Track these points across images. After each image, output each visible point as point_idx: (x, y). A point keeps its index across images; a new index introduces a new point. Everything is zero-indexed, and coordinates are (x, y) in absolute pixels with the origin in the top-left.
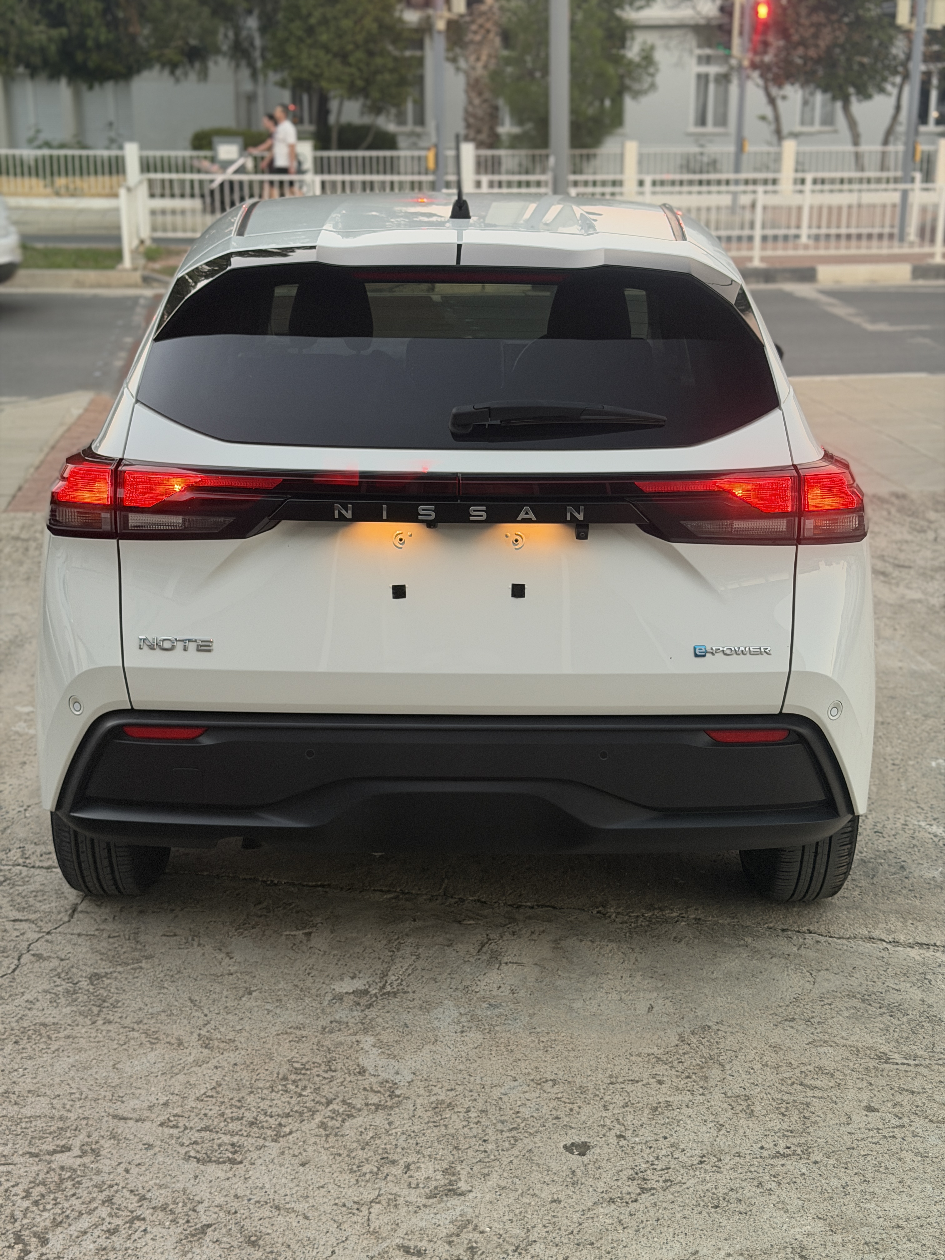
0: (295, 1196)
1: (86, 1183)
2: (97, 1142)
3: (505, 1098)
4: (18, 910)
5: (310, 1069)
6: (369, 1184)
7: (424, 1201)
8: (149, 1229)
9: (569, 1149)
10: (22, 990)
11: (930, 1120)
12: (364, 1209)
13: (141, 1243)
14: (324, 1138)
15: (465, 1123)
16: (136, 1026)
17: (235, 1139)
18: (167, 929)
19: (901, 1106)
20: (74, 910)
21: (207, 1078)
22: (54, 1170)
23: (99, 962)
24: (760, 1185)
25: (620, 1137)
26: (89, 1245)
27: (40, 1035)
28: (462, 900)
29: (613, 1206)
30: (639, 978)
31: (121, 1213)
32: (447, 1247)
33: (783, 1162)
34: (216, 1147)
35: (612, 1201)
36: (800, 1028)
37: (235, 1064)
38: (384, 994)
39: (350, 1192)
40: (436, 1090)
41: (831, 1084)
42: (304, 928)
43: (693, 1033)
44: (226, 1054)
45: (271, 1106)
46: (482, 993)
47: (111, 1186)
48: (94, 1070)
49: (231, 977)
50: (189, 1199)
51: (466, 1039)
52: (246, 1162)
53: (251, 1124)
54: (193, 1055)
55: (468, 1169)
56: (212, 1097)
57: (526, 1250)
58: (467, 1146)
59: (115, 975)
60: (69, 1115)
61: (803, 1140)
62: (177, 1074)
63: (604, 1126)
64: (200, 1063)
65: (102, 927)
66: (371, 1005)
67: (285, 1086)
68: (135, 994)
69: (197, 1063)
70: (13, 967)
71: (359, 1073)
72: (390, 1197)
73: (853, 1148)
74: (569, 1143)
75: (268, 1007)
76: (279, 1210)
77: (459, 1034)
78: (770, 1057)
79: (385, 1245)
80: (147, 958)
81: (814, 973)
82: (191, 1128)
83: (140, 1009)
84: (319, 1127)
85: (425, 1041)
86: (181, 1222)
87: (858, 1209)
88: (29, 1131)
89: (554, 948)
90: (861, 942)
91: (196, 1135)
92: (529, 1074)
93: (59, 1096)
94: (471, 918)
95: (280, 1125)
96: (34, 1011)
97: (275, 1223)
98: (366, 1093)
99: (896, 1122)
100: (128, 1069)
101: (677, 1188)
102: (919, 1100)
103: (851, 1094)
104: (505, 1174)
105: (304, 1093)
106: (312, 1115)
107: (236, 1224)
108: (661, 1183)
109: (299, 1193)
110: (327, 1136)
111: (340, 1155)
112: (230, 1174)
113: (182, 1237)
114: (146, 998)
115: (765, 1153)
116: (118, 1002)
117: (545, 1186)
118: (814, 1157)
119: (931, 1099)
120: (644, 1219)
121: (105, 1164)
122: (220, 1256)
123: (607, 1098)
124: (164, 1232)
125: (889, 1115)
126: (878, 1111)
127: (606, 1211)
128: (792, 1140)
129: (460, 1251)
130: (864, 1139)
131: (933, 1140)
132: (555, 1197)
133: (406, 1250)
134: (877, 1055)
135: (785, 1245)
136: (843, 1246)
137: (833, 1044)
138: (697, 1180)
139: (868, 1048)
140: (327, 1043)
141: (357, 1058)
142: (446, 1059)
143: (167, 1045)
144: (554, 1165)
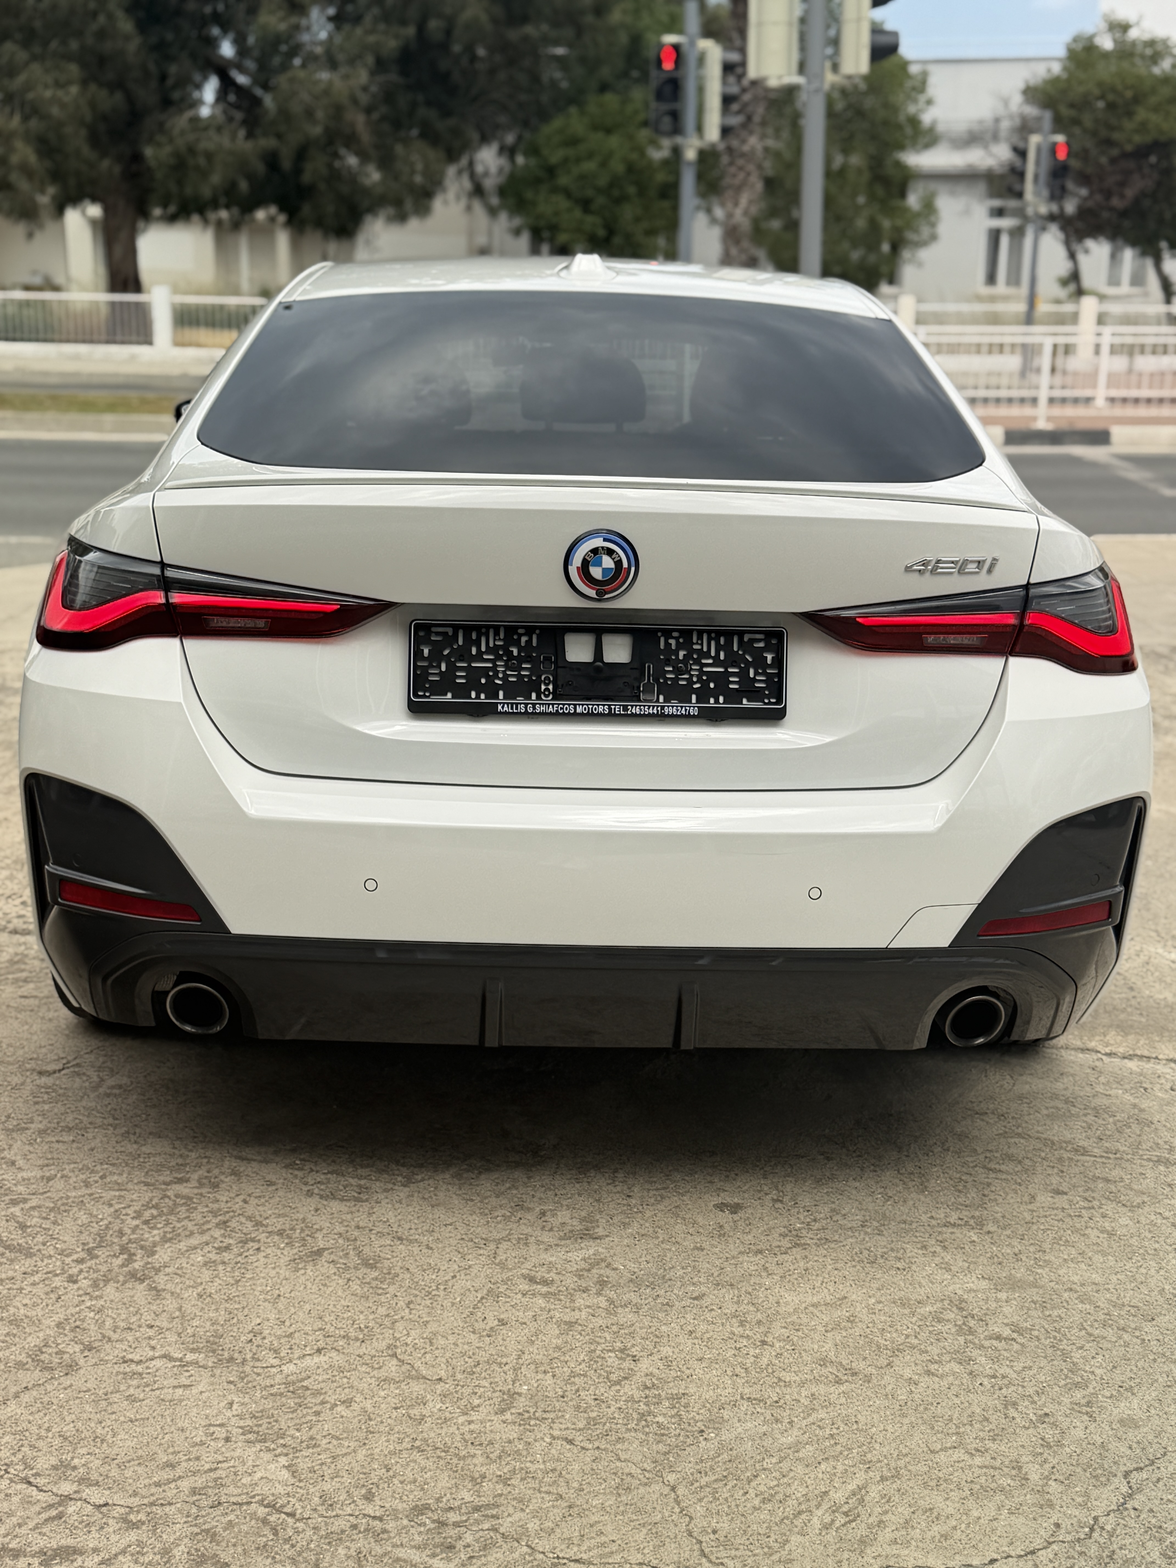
0: (420, 1231)
1: (201, 1209)
2: (216, 1177)
3: (656, 1163)
6: (500, 1226)
7: (557, 1241)
8: (262, 1248)
9: (720, 1208)
11: (1124, 1205)
12: (492, 1246)
13: (254, 1258)
14: (457, 1187)
15: (610, 1182)
17: (362, 1182)
19: (1093, 1191)
22: (169, 1197)
24: (924, 1248)
25: (777, 1202)
26: (197, 1258)
29: (760, 1256)
31: (234, 1234)
32: (576, 1279)
33: (953, 1230)
34: (341, 1187)
35: (760, 1252)
36: (991, 1121)
39: (478, 1230)
41: (1017, 1169)
44: (362, 1113)
47: (227, 1213)
50: (307, 1227)
51: (622, 1113)
52: (371, 1201)
53: (381, 1171)
54: (327, 1112)
55: (608, 1218)
57: (660, 1286)
58: (610, 1200)
60: (190, 1154)
61: (977, 1214)
64: (334, 1119)
66: (523, 1081)
69: (331, 1120)
72: (522, 1236)
73: (1033, 1223)
74: (720, 1203)
76: (402, 1240)
77: (614, 1109)
79: (509, 1274)
81: (1015, 1077)
82: (318, 1171)
85: (577, 1113)
86: (297, 1245)
87: (1029, 1273)
88: (147, 1165)
91: (322, 1177)
95: (412, 1173)
97: (396, 1250)
98: (507, 1152)
99: (1084, 1204)
101: (832, 1245)
102: (1112, 1187)
103: (1039, 1179)
105: (441, 1149)
106: (448, 1167)
107: (354, 1249)
108: (815, 1241)
109: (424, 1228)
110: (461, 1185)
111: (472, 1200)
112: (354, 1209)
113: (297, 1257)
115: (934, 1222)
117: (689, 1237)
118: (987, 1228)
119: (1128, 1188)
121: (223, 1195)
122: (335, 1274)
123: (767, 1168)
124: (279, 1252)
125: (1078, 1198)
126: (1066, 1194)
127: (752, 1259)
128: (964, 1213)
129: (589, 1283)
130: (1046, 1216)
131: (1124, 1221)
132: (698, 1245)
133: (532, 1280)
134: (1073, 1148)
135: (942, 1297)
136: (1007, 1302)
137: (1026, 1136)
138: (855, 1239)
139: (1065, 1142)
140: (471, 1109)
141: (502, 1124)
142: (597, 1128)
143: (300, 1103)
144: (700, 1220)
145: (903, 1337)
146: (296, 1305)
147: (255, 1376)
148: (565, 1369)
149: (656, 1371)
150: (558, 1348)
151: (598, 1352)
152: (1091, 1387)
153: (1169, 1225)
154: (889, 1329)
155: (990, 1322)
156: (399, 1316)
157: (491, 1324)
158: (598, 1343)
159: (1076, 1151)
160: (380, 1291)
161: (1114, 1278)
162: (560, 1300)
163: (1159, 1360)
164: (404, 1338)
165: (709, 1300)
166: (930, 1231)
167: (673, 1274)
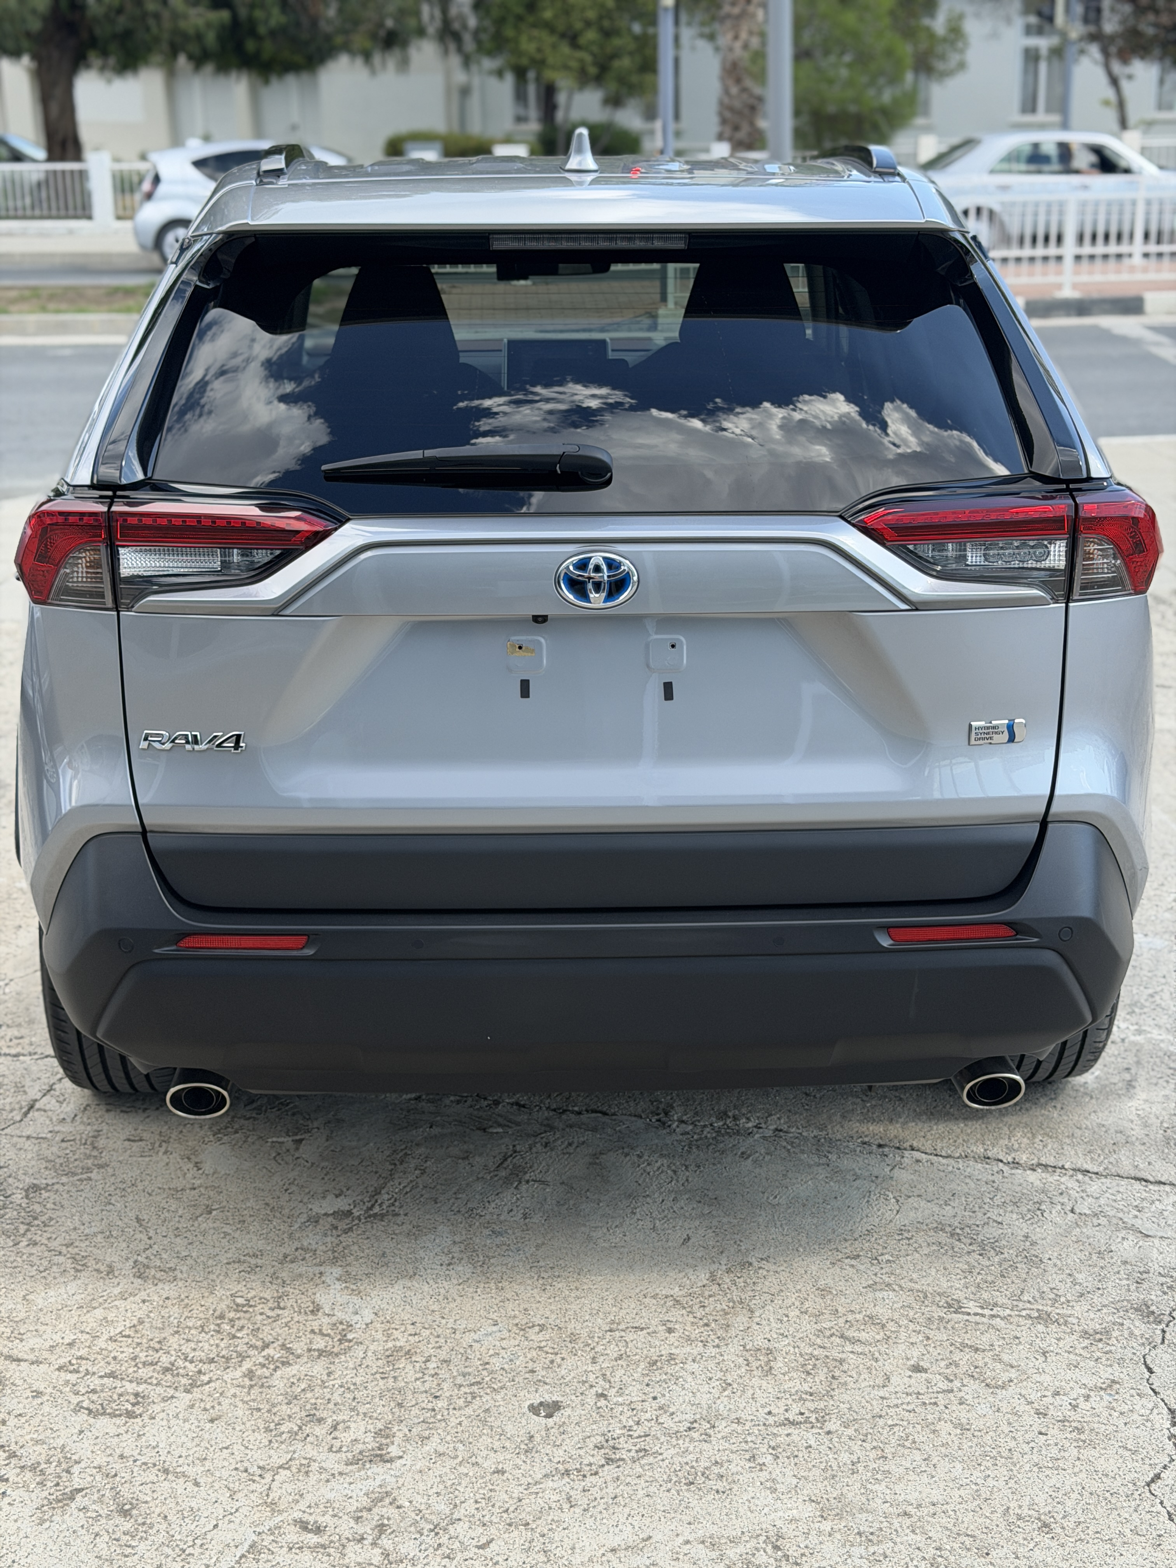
0: (191, 1458)
3: (476, 1346)
5: (255, 1306)
6: (283, 1446)
7: (342, 1468)
8: (8, 1493)
9: (534, 1410)
11: (987, 1385)
12: (268, 1477)
14: (246, 1390)
15: (421, 1375)
16: (64, 1250)
17: (140, 1388)
18: (133, 1132)
19: (957, 1366)
20: (31, 1107)
21: (129, 1314)
23: (43, 1171)
24: (753, 1458)
25: (603, 1395)
28: (497, 1103)
29: (566, 1479)
30: (682, 1203)
32: (352, 1523)
33: (789, 1431)
34: (115, 1397)
35: (567, 1472)
36: (862, 1268)
37: (168, 1298)
38: (370, 1216)
39: (257, 1454)
40: (396, 1334)
41: (878, 1337)
42: (296, 1134)
43: (729, 1271)
44: (160, 1285)
45: (195, 1350)
46: (488, 1217)
49: (193, 1192)
50: (66, 1458)
51: (452, 1273)
52: (146, 1417)
53: (166, 1370)
54: (121, 1285)
55: (406, 1430)
56: (129, 1336)
57: (445, 1530)
58: (414, 1402)
59: (56, 1187)
61: (822, 1405)
62: (95, 1308)
63: (584, 1382)
64: (126, 1295)
65: (57, 1129)
66: (351, 1229)
67: (218, 1325)
68: (74, 1210)
69: (123, 1296)
71: (312, 1312)
72: (304, 1462)
73: (880, 1416)
74: (536, 1402)
75: (227, 1229)
76: (168, 1474)
77: (444, 1267)
78: (814, 1303)
79: (280, 1518)
80: (100, 1167)
81: (901, 1200)
82: (94, 1373)
83: (75, 1229)
84: (245, 1375)
85: (401, 1275)
86: (49, 1484)
87: (863, 1491)
89: (590, 1164)
90: (971, 1163)
91: (98, 1382)
92: (515, 1317)
94: (500, 1125)
95: (200, 1372)
97: (158, 1489)
98: (312, 1336)
99: (944, 1385)
100: (40, 1301)
101: (651, 1459)
102: (979, 1359)
103: (900, 1350)
104: (449, 1438)
105: (239, 1335)
106: (241, 1362)
107: (112, 1489)
108: (633, 1454)
109: (196, 1455)
110: (251, 1386)
111: (259, 1410)
112: (122, 1430)
113: (45, 1503)
114: (85, 1216)
115: (771, 1420)
116: (51, 1219)
117: (492, 1454)
118: (829, 1426)
119: (997, 1359)
120: (598, 1496)
122: (82, 1526)
123: (599, 1348)
124: (26, 1495)
125: (938, 1377)
126: (925, 1371)
127: (555, 1485)
128: (809, 1404)
129: (366, 1528)
130: (897, 1406)
131: (983, 1409)
132: (500, 1467)
133: (304, 1526)
134: (947, 1302)
135: (759, 1532)
136: (830, 1535)
137: (896, 1288)
138: (677, 1450)
139: (938, 1294)
140: (284, 1274)
141: (315, 1294)
142: (420, 1296)
143: (94, 1273)
144: (510, 1429)
153: (1032, 1412)
155: (806, 1566)
159: (950, 1306)
160: (129, 1550)
161: (956, 1493)
162: (329, 1555)
165: (497, 1548)
166: (764, 1432)
167: (463, 1511)
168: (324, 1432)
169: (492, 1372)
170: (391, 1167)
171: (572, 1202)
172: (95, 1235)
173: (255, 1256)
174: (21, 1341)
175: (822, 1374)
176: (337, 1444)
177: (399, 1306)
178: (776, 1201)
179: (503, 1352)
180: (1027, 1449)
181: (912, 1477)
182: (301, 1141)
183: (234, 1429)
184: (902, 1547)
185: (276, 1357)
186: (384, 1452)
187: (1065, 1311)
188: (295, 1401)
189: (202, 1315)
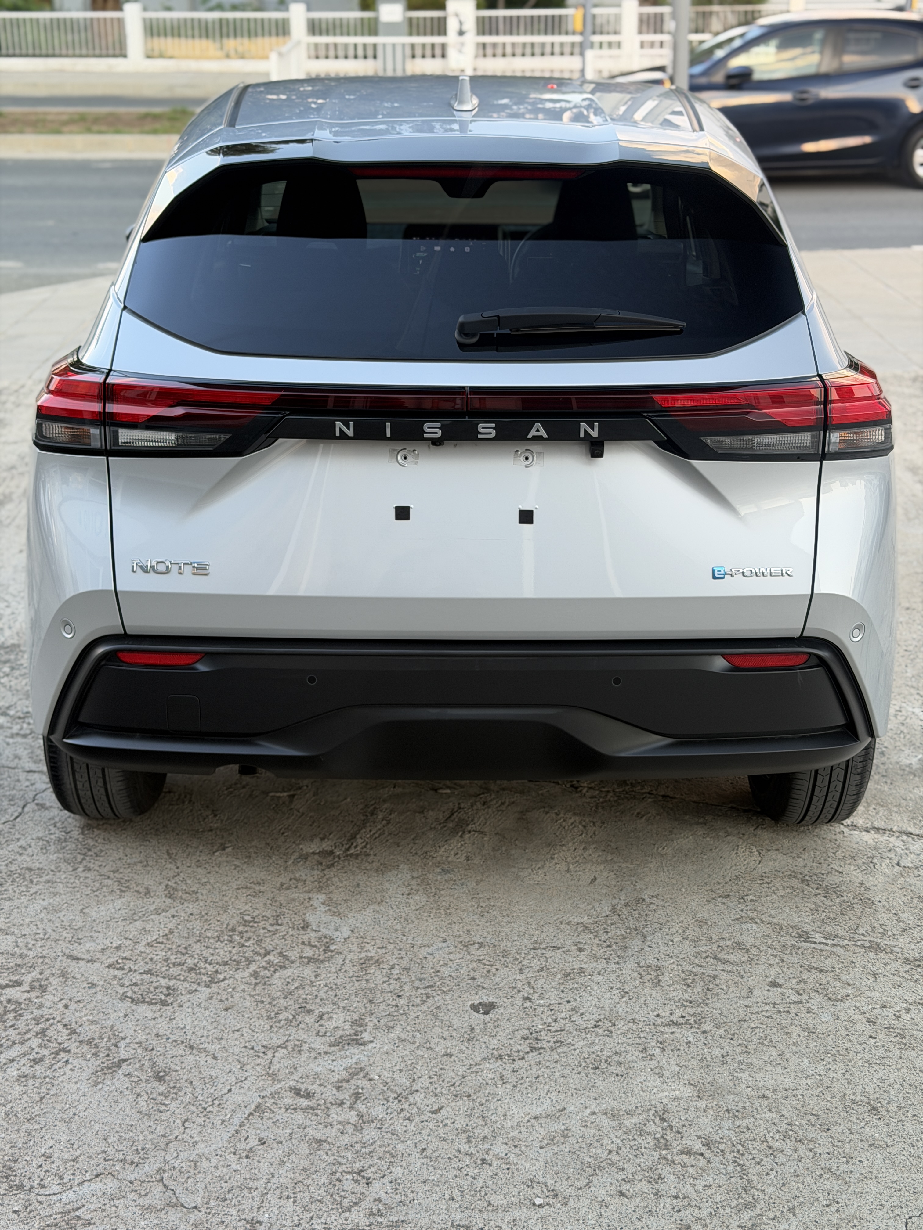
0: (210, 1038)
1: (27, 1016)
2: (47, 979)
3: (430, 958)
4: (35, 762)
5: (259, 922)
6: (281, 1030)
7: (327, 1048)
8: (71, 1060)
9: (475, 1008)
10: (19, 836)
11: (829, 999)
12: (270, 1053)
13: (61, 1071)
14: (252, 987)
15: (387, 979)
17: (171, 983)
19: (805, 983)
21: (162, 926)
22: (1, 1002)
24: (645, 1050)
25: (528, 998)
26: (13, 1072)
27: (24, 878)
29: (500, 1062)
30: (590, 852)
31: (50, 1044)
32: (335, 1091)
33: (673, 1030)
34: (152, 989)
35: (500, 1057)
36: (731, 904)
37: (191, 914)
38: (347, 856)
39: (261, 1036)
40: (368, 947)
41: (743, 959)
42: (289, 790)
43: (627, 905)
44: (186, 904)
45: (212, 954)
46: (438, 859)
47: (48, 1020)
48: (63, 913)
49: (210, 833)
50: (114, 1035)
51: (411, 901)
52: (175, 1005)
53: (191, 970)
54: (156, 903)
55: (376, 1021)
56: (162, 943)
57: (406, 1098)
58: (382, 1000)
60: (29, 953)
61: (699, 1010)
62: (136, 921)
63: (515, 988)
66: (333, 865)
67: (230, 936)
68: (119, 845)
69: (157, 912)
70: (16, 814)
71: (303, 928)
72: (297, 1043)
73: (745, 1021)
74: (476, 1002)
75: (237, 862)
76: (193, 1049)
77: (405, 896)
78: (693, 932)
79: (279, 1086)
81: (763, 853)
82: (135, 971)
83: (120, 859)
84: (251, 975)
85: (372, 902)
86: (102, 1055)
87: (730, 1078)
89: (519, 819)
91: (138, 977)
92: (460, 936)
93: (25, 935)
94: (448, 787)
95: (217, 972)
96: (24, 857)
97: (186, 1061)
98: (303, 947)
99: (795, 998)
100: (94, 914)
101: (565, 1049)
102: (823, 978)
103: (760, 970)
104: (409, 1028)
105: (246, 944)
106: (248, 964)
107: (150, 1060)
108: (551, 1044)
109: (214, 1035)
110: (256, 984)
111: (262, 1002)
112: (157, 1015)
113: (99, 1069)
114: (128, 849)
115: (659, 1021)
116: (101, 851)
117: (442, 1041)
118: (704, 1027)
119: (837, 978)
120: (525, 1076)
121: (48, 999)
122: (127, 1088)
123: (525, 962)
124: (84, 1063)
125: (791, 991)
126: (781, 986)
127: (491, 1067)
128: (689, 1010)
129: (345, 1095)
130: (758, 1013)
131: (825, 1017)
132: (449, 1051)
133: (297, 1092)
134: (798, 933)
135: (649, 1107)
136: (705, 1111)
137: (759, 921)
138: (586, 1042)
139: (792, 927)
140: (281, 898)
141: (304, 914)
142: (386, 918)
143: (135, 893)
144: (456, 1022)
145: (606, 1153)
146: (88, 1125)
147: (37, 1204)
148: (306, 1194)
149: (383, 1195)
150: (305, 1170)
151: (338, 1174)
152: (759, 1207)
153: (864, 1020)
154: (596, 1144)
155: (686, 1135)
156: (175, 1135)
157: (251, 1144)
158: (340, 1164)
159: (800, 936)
160: (163, 1107)
161: (804, 1082)
162: (317, 1115)
163: (824, 1176)
164: (173, 1161)
165: (446, 1113)
166: (654, 1031)
167: (420, 1084)
168: (312, 1020)
169: (442, 978)
170: (363, 818)
171: (504, 849)
172: (135, 864)
173: (259, 884)
174: (80, 944)
175: (699, 987)
176: (323, 1030)
177: (370, 925)
178: (664, 852)
179: (450, 963)
180: (859, 1048)
181: (769, 1067)
182: (293, 796)
183: (243, 1016)
184: (761, 1122)
185: (275, 962)
186: (359, 1037)
187: (891, 943)
188: (290, 997)
189: (218, 929)
